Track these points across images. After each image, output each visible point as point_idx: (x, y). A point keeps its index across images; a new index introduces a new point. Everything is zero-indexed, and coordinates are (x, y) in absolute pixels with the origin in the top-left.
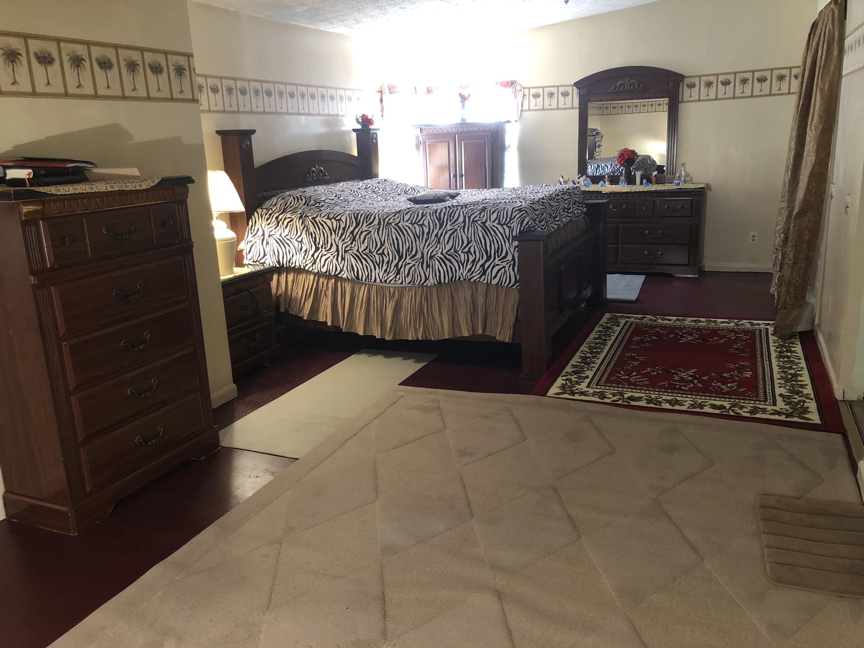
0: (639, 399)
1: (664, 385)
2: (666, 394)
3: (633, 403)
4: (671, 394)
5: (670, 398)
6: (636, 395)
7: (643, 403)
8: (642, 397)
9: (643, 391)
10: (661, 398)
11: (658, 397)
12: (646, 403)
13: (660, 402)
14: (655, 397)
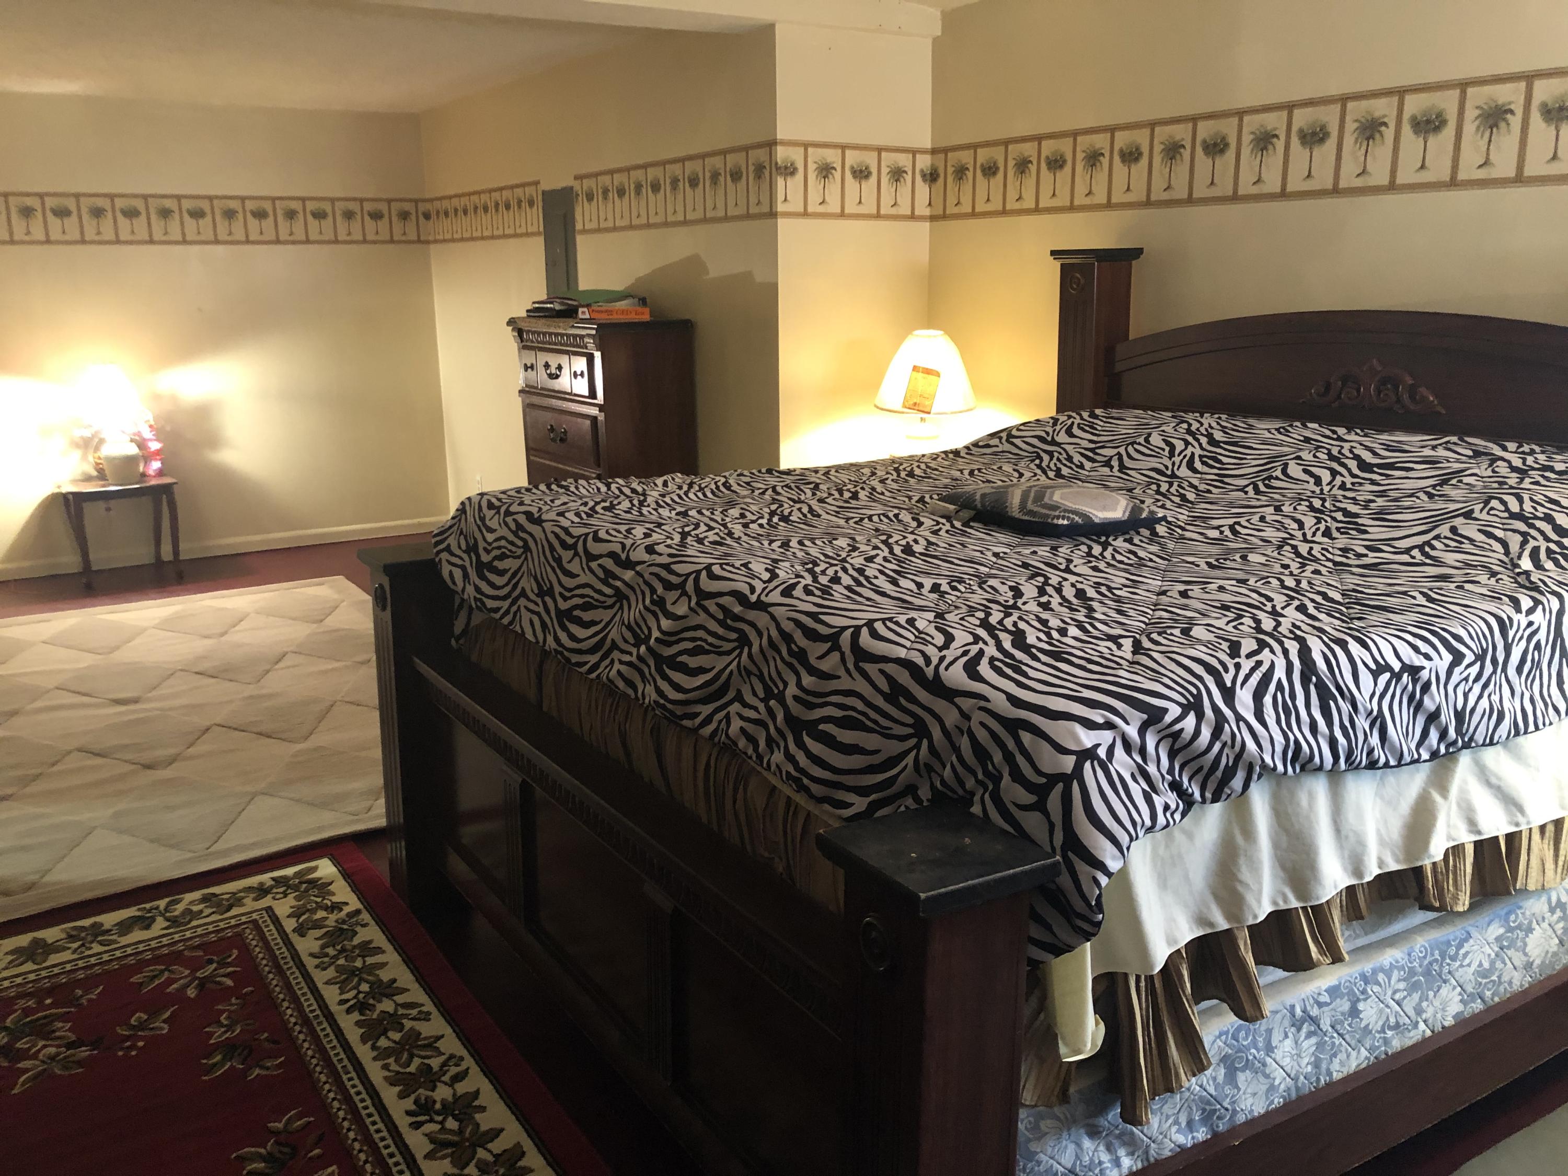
0: (125, 927)
1: (87, 991)
2: (68, 967)
3: (132, 912)
4: (56, 970)
5: (54, 959)
6: (137, 935)
7: (109, 919)
8: (122, 934)
9: (129, 951)
10: (74, 952)
11: (83, 949)
12: (102, 925)
13: (71, 938)
14: (90, 948)
